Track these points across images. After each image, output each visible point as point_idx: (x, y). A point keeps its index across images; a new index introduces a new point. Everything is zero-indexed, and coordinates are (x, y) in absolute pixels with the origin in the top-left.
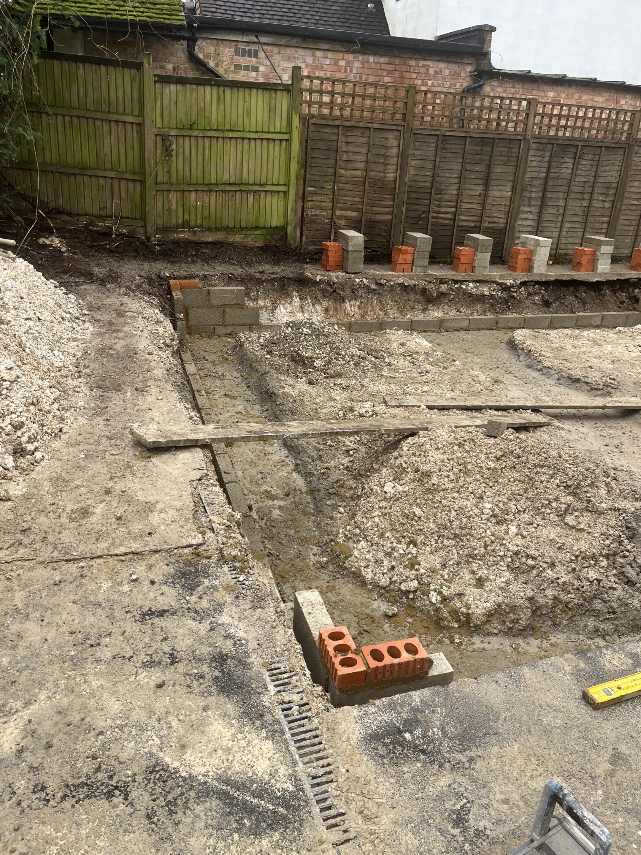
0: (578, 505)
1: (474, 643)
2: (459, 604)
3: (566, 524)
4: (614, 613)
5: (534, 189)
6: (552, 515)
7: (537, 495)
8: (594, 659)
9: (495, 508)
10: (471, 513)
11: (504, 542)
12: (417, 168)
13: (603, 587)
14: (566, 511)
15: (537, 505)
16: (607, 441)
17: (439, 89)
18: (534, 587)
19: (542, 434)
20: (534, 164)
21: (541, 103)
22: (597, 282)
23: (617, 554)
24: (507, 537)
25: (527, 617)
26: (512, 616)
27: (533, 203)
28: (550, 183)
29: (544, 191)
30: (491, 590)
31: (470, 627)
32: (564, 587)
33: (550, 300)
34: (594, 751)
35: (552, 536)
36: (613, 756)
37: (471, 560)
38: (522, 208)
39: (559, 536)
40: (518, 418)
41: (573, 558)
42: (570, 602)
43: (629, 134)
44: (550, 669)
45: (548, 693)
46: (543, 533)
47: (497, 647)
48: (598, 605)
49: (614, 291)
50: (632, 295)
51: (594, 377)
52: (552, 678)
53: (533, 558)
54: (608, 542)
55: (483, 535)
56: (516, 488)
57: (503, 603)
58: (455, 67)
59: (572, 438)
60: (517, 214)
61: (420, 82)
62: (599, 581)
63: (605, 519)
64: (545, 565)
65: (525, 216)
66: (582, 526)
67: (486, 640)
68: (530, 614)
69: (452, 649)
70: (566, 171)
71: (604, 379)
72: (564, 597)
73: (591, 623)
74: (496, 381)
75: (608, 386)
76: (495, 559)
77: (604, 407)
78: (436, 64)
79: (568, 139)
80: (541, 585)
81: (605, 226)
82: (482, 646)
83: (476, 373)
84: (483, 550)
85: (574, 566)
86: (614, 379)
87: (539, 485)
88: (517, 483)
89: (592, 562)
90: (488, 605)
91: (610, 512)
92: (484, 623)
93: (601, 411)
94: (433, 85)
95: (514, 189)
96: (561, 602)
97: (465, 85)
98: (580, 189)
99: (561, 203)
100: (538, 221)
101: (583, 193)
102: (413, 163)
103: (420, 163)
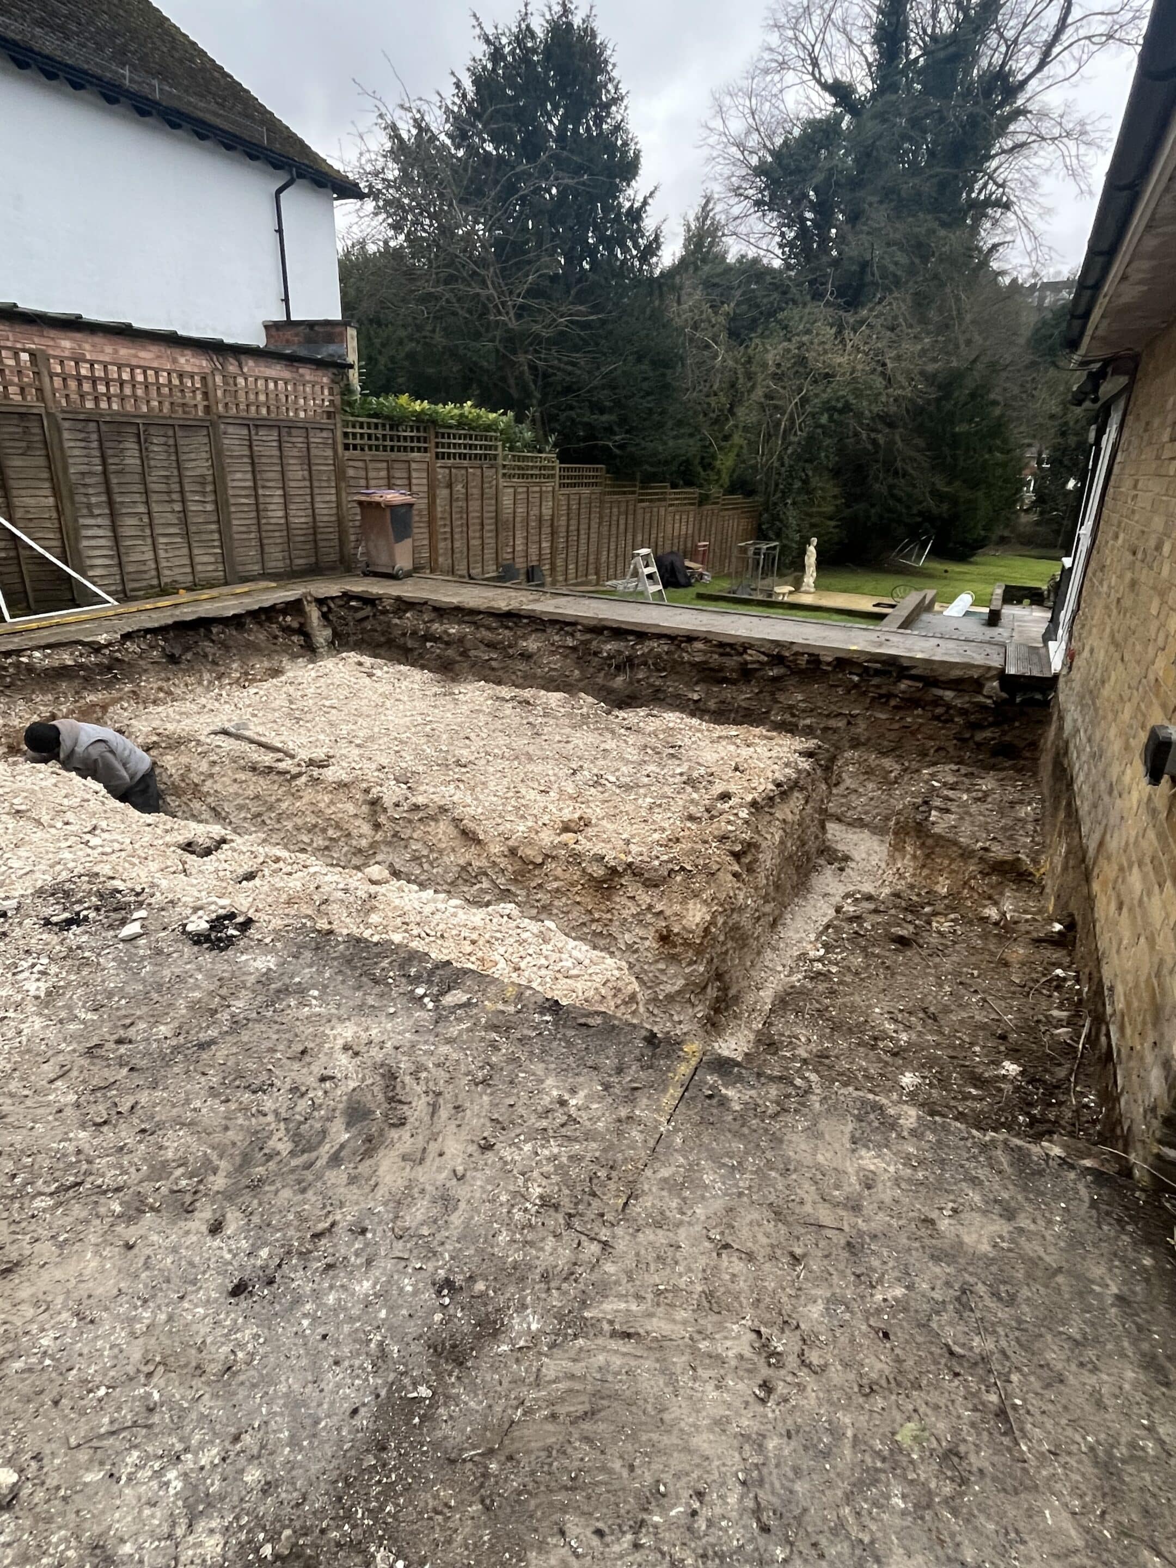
5: (91, 491)
20: (76, 452)
21: (55, 357)
22: (234, 615)
27: (96, 512)
28: (114, 480)
29: (109, 492)
33: (177, 652)
38: (82, 521)
49: (260, 624)
50: (285, 625)
60: (77, 530)
65: (90, 533)
79: (117, 413)
98: (162, 487)
99: (142, 509)
100: (116, 538)
101: (169, 493)
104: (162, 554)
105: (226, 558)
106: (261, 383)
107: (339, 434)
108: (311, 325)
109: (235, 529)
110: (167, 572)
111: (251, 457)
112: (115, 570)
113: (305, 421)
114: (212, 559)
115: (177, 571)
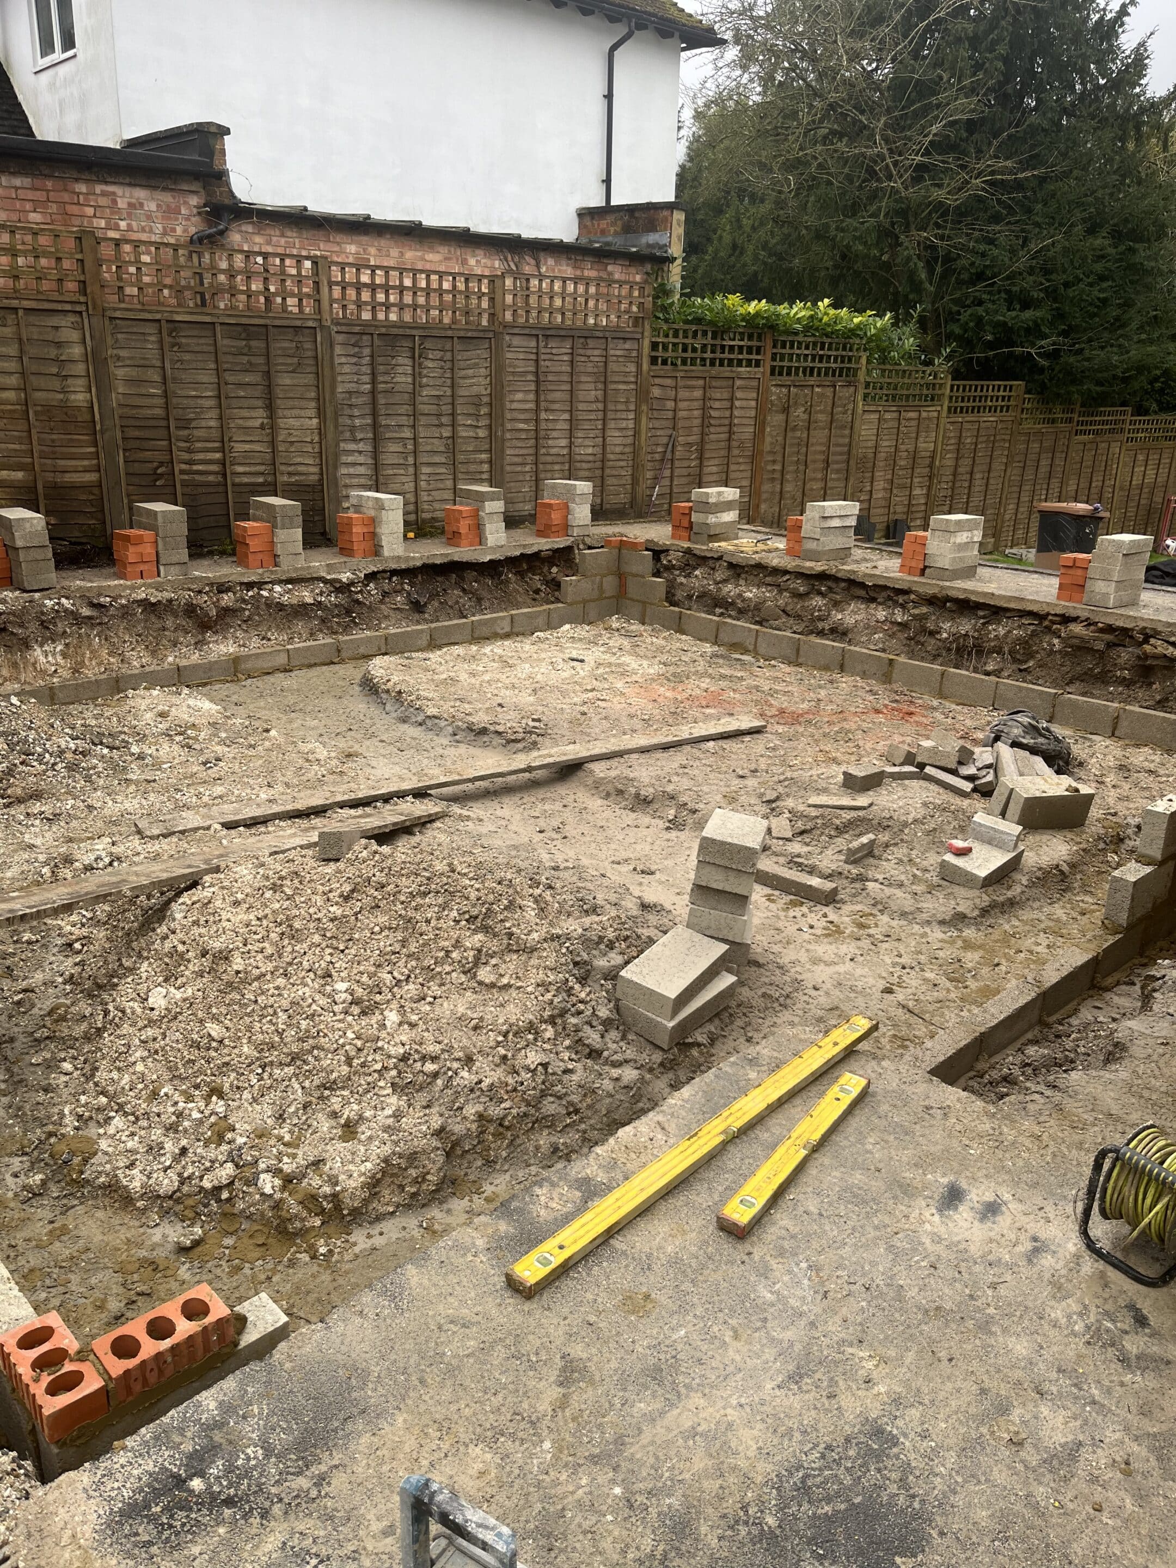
0: (494, 945)
1: (355, 1244)
2: (316, 1182)
3: (480, 983)
4: (577, 1111)
5: (356, 412)
6: (454, 975)
7: (424, 945)
8: (520, 1211)
9: (355, 987)
10: (314, 1007)
11: (380, 1044)
12: (129, 381)
13: (554, 1074)
14: (477, 962)
15: (426, 963)
16: (542, 823)
17: (144, 237)
18: (443, 1108)
19: (436, 833)
20: (346, 369)
21: (337, 264)
22: (491, 561)
23: (566, 1012)
24: (383, 1034)
25: (438, 1165)
26: (413, 1172)
27: (359, 436)
28: (382, 400)
29: (374, 414)
30: (370, 1138)
31: (344, 1216)
32: (492, 1094)
33: (423, 601)
34: (531, 1373)
35: (461, 1010)
36: (564, 1369)
37: (327, 1093)
38: (342, 445)
39: (472, 1007)
40: (387, 816)
41: (500, 1038)
42: (505, 1116)
43: (492, 315)
44: (452, 1253)
45: (451, 1299)
46: (445, 1008)
47: (394, 1236)
48: (550, 1107)
49: (521, 574)
50: (549, 578)
51: (509, 721)
52: (456, 1270)
53: (434, 1059)
54: (549, 996)
55: (341, 1041)
56: (387, 942)
57: (394, 1153)
58: (167, 198)
59: (484, 830)
60: (337, 456)
61: (103, 223)
62: (545, 1066)
63: (540, 958)
64: (456, 1065)
65: (350, 459)
66: (505, 981)
67: (375, 1231)
68: (441, 1159)
69: (316, 1268)
70: (403, 379)
71: (524, 721)
72: (495, 1111)
73: (544, 1140)
74: (349, 755)
75: (531, 733)
76: (369, 1079)
77: (529, 769)
78: (128, 190)
79: (394, 325)
80: (454, 1102)
81: (486, 467)
82: (369, 1243)
83: (310, 746)
84: (345, 1069)
85: (502, 1051)
86: (539, 720)
87: (424, 927)
88: (386, 933)
89: (530, 1037)
90: (369, 1165)
91: (545, 945)
92: (366, 1202)
93: (527, 775)
94: (130, 228)
95: (321, 413)
96: (490, 1121)
97: (193, 230)
98: (433, 409)
99: (407, 433)
101: (439, 415)
102: (120, 373)
103: (133, 373)
106: (557, 286)
107: (646, 343)
108: (631, 210)
109: (508, 459)
111: (536, 374)
113: (605, 329)
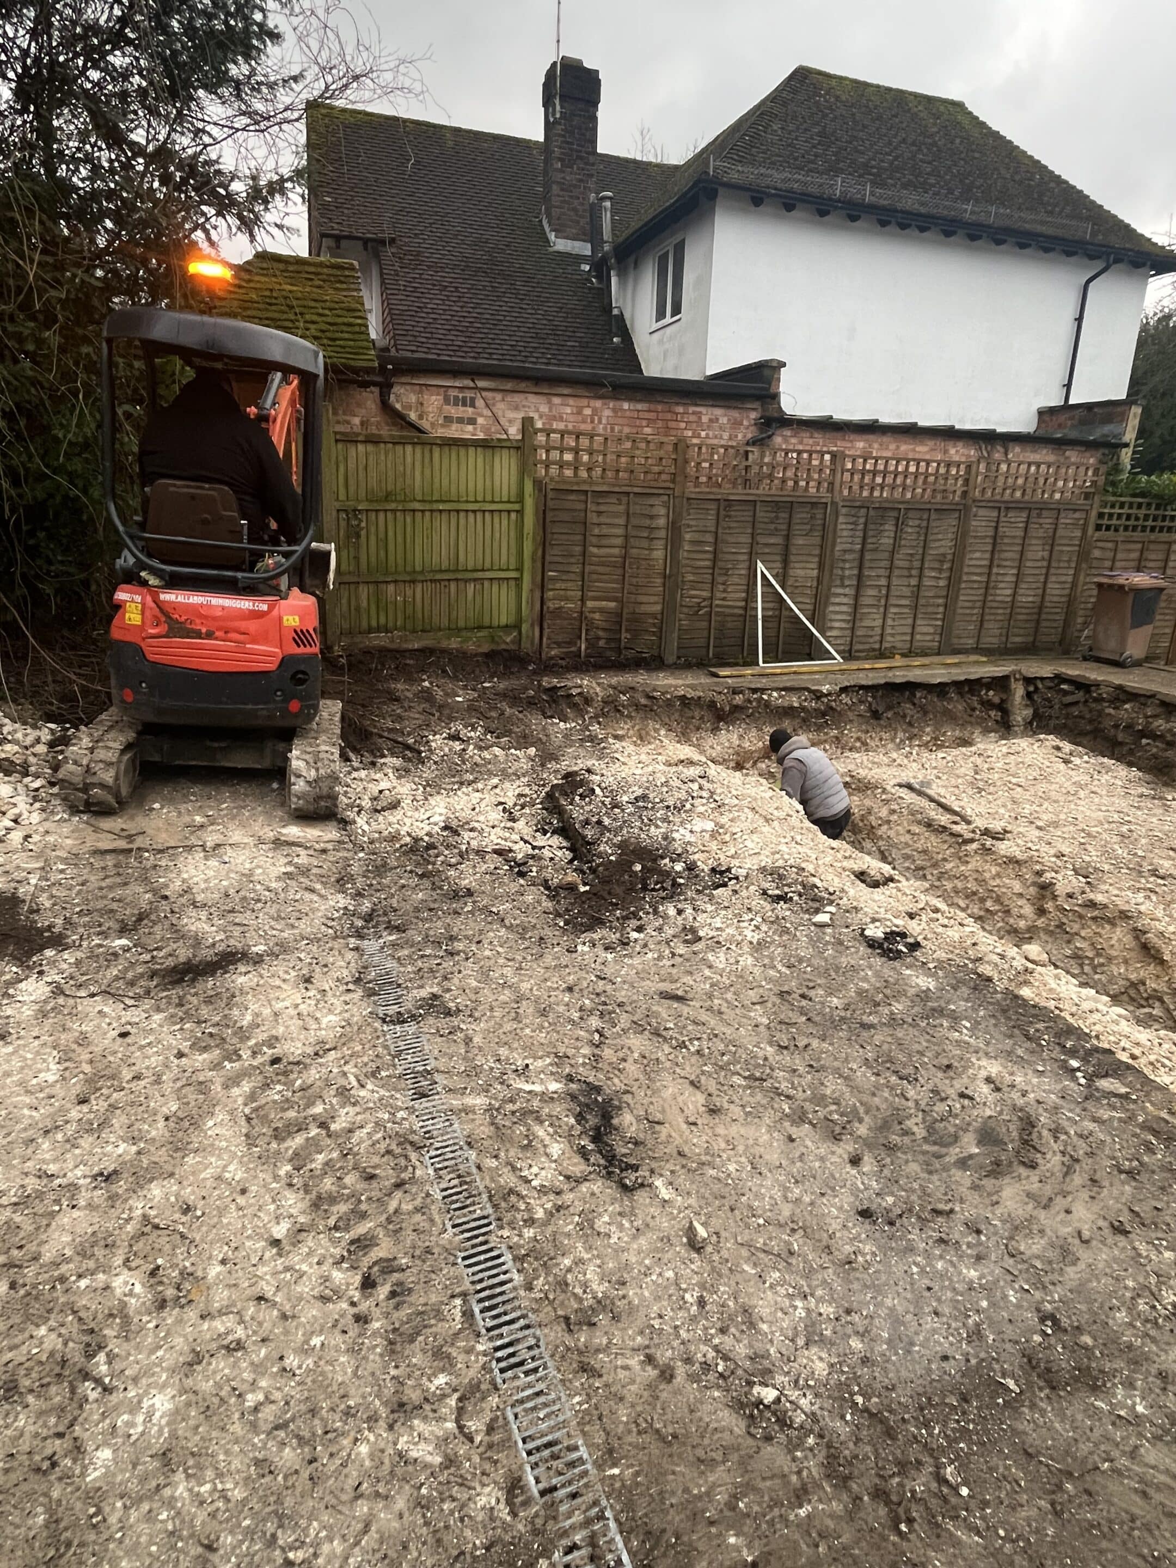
5: (847, 565)
12: (693, 542)
17: (715, 442)
20: (845, 533)
21: (849, 456)
27: (847, 583)
28: (868, 556)
29: (861, 568)
33: (881, 710)
38: (834, 590)
43: (965, 494)
49: (961, 694)
50: (985, 699)
58: (735, 414)
60: (828, 597)
61: (690, 433)
65: (837, 600)
70: (886, 541)
78: (710, 410)
79: (887, 500)
81: (941, 609)
94: (707, 437)
95: (821, 566)
97: (749, 436)
98: (905, 564)
99: (883, 582)
100: (856, 606)
101: (910, 569)
102: (688, 537)
103: (697, 537)
104: (889, 622)
105: (945, 631)
106: (1023, 468)
107: (1094, 514)
108: (1089, 407)
109: (960, 604)
110: (889, 638)
111: (995, 538)
112: (848, 633)
113: (1059, 502)
114: (931, 630)
115: (898, 638)
